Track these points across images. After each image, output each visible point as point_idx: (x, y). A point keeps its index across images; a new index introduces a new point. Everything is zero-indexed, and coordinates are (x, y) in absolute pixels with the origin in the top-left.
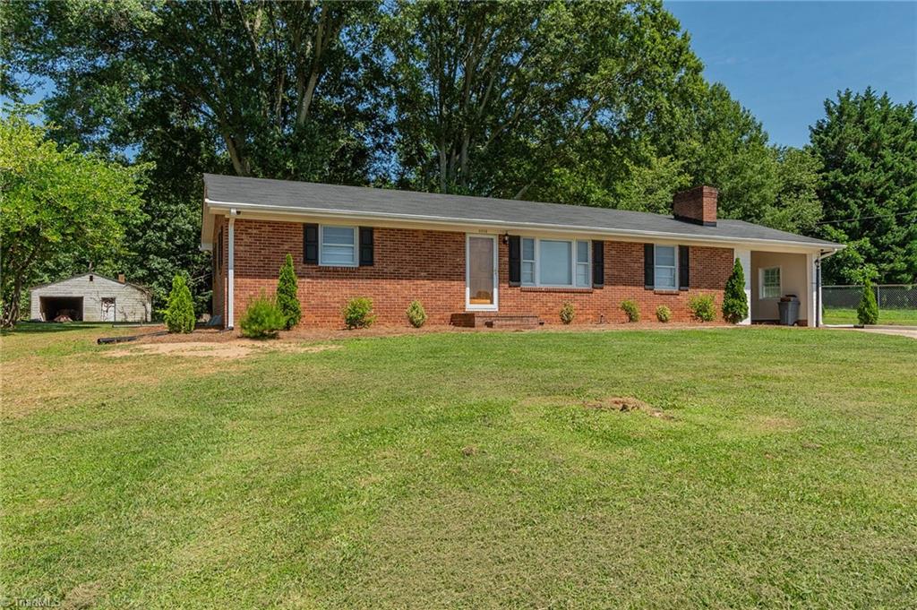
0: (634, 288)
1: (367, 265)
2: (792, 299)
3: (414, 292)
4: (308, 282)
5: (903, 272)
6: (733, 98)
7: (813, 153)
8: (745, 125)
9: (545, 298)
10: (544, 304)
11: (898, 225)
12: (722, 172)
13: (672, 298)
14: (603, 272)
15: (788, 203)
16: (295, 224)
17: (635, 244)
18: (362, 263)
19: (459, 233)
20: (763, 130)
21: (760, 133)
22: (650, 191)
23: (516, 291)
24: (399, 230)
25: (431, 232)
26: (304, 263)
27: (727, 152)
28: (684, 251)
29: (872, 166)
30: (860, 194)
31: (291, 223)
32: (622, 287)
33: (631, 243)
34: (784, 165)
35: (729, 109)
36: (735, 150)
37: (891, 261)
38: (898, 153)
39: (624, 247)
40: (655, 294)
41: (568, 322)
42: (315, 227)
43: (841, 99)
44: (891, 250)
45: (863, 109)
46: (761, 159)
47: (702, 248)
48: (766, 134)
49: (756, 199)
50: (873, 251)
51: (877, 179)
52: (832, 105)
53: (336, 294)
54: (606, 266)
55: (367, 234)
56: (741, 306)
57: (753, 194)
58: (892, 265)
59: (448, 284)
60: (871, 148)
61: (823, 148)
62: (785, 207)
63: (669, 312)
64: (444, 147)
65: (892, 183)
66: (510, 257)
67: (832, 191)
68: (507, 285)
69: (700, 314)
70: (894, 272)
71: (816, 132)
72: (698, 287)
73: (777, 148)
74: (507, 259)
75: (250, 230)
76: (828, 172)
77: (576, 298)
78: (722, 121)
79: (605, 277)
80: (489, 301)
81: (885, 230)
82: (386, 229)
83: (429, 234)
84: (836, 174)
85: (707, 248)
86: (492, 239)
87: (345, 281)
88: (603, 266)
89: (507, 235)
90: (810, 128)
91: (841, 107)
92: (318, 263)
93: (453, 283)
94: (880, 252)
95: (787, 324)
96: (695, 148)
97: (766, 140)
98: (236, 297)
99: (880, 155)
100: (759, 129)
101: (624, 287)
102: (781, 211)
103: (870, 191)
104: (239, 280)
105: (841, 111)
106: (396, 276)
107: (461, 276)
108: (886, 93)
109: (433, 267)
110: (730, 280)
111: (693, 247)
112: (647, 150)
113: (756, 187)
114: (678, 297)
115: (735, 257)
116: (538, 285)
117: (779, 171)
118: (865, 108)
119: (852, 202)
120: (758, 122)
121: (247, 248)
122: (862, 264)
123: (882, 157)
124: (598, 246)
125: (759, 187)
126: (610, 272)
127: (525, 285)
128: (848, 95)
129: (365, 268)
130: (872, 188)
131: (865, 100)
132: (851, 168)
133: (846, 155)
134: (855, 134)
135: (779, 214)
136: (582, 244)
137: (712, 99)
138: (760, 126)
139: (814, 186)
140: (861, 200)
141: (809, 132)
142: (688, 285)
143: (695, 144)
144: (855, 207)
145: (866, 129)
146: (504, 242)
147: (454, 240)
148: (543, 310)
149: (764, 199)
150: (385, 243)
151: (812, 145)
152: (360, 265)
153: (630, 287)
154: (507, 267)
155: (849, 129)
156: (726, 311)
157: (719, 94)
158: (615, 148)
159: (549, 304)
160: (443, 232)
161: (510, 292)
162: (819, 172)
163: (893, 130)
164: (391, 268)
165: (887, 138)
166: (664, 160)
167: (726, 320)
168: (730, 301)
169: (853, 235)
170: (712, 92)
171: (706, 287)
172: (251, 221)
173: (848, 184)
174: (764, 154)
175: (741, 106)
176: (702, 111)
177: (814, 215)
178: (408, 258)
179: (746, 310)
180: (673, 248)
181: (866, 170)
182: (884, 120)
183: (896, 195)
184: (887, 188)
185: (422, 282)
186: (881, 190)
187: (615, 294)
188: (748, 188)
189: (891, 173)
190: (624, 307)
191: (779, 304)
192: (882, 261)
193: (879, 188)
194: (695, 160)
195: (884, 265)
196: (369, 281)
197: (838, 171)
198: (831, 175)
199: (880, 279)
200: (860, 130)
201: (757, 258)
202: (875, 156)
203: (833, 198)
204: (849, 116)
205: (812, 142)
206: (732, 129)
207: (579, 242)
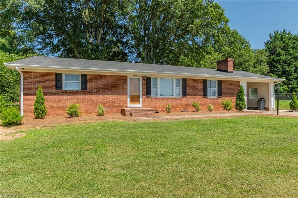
0: (199, 97)
1: (84, 90)
2: (263, 100)
3: (105, 100)
4: (57, 97)
5: (296, 88)
6: (239, 34)
7: (266, 50)
8: (244, 42)
9: (162, 101)
10: (162, 104)
11: (295, 73)
12: (236, 57)
13: (215, 100)
14: (186, 91)
15: (257, 66)
16: (52, 73)
17: (200, 80)
18: (82, 88)
19: (125, 76)
20: (249, 43)
21: (248, 44)
22: (212, 63)
23: (149, 99)
24: (98, 75)
25: (113, 76)
26: (56, 89)
27: (237, 51)
28: (220, 82)
29: (286, 54)
30: (282, 63)
31: (50, 73)
32: (194, 97)
33: (198, 79)
34: (256, 54)
35: (238, 37)
36: (240, 50)
37: (292, 85)
38: (294, 50)
39: (195, 81)
40: (208, 99)
41: (169, 112)
42: (61, 75)
43: (275, 33)
44: (292, 81)
45: (282, 36)
46: (249, 53)
47: (227, 81)
48: (250, 45)
49: (247, 65)
50: (286, 81)
51: (288, 58)
52: (272, 35)
53: (70, 102)
54: (187, 88)
55: (84, 77)
56: (243, 104)
57: (246, 63)
58: (293, 86)
59: (120, 96)
60: (285, 48)
61: (269, 49)
62: (256, 68)
63: (213, 107)
64: (146, 51)
65: (293, 59)
66: (147, 85)
67: (272, 62)
68: (145, 97)
69: (226, 107)
70: (293, 88)
71: (266, 44)
72: (225, 96)
73: (254, 49)
74: (145, 86)
75: (31, 76)
76: (271, 56)
77: (175, 101)
78: (236, 41)
79: (187, 93)
80: (138, 103)
81: (290, 74)
82: (92, 75)
83: (112, 77)
84: (274, 57)
85: (229, 81)
86: (139, 78)
87: (74, 96)
88: (186, 89)
89: (145, 77)
90: (265, 43)
91: (275, 36)
92: (62, 89)
93: (122, 96)
94: (288, 82)
95: (260, 110)
96: (227, 49)
97: (250, 46)
98: (24, 104)
99: (288, 51)
100: (248, 43)
101: (195, 97)
102: (255, 69)
103: (285, 62)
104: (26, 97)
105: (275, 37)
106: (97, 94)
107: (126, 94)
108: (290, 31)
109: (113, 90)
110: (238, 93)
111: (223, 81)
112: (211, 50)
113: (247, 61)
114: (217, 100)
115: (241, 84)
116: (159, 96)
117: (254, 56)
118: (283, 36)
119: (279, 66)
120: (248, 41)
121: (30, 83)
122: (282, 85)
123: (289, 51)
124: (184, 81)
125: (248, 61)
126: (189, 91)
127: (153, 96)
128: (277, 32)
129: (83, 91)
130: (286, 61)
131: (283, 34)
132: (279, 55)
133: (277, 51)
134: (280, 44)
135: (255, 70)
136: (177, 80)
137: (232, 34)
138: (248, 42)
139: (266, 61)
140: (282, 65)
141: (264, 44)
142: (221, 95)
143: (227, 48)
144: (280, 67)
145: (284, 42)
146: (144, 79)
147: (123, 79)
148: (161, 106)
149: (250, 65)
150: (92, 80)
151: (265, 48)
152: (81, 90)
153: (197, 97)
154: (146, 89)
155: (278, 42)
156: (236, 106)
157: (235, 32)
158: (200, 50)
159: (163, 104)
160: (118, 76)
161: (146, 99)
162: (268, 56)
163: (293, 42)
164: (95, 91)
165: (291, 45)
166: (217, 53)
167: (237, 109)
168: (238, 102)
169: (279, 76)
170: (233, 32)
171: (229, 96)
172: (31, 72)
173: (278, 60)
174: (250, 51)
175: (242, 36)
176: (229, 38)
177: (266, 70)
178: (102, 86)
179: (245, 105)
180: (215, 81)
181: (283, 55)
182: (290, 39)
183: (294, 63)
184: (291, 61)
185: (108, 96)
186: (289, 62)
187: (191, 99)
188: (244, 62)
189: (292, 56)
190: (193, 105)
191: (257, 101)
192: (289, 84)
193: (288, 61)
194: (227, 53)
195: (290, 86)
196: (85, 96)
197: (274, 56)
198: (272, 57)
199: (289, 90)
200: (281, 43)
201: (249, 84)
202: (287, 51)
203: (272, 65)
204: (278, 38)
205: (265, 47)
206: (239, 43)
207: (176, 79)
